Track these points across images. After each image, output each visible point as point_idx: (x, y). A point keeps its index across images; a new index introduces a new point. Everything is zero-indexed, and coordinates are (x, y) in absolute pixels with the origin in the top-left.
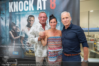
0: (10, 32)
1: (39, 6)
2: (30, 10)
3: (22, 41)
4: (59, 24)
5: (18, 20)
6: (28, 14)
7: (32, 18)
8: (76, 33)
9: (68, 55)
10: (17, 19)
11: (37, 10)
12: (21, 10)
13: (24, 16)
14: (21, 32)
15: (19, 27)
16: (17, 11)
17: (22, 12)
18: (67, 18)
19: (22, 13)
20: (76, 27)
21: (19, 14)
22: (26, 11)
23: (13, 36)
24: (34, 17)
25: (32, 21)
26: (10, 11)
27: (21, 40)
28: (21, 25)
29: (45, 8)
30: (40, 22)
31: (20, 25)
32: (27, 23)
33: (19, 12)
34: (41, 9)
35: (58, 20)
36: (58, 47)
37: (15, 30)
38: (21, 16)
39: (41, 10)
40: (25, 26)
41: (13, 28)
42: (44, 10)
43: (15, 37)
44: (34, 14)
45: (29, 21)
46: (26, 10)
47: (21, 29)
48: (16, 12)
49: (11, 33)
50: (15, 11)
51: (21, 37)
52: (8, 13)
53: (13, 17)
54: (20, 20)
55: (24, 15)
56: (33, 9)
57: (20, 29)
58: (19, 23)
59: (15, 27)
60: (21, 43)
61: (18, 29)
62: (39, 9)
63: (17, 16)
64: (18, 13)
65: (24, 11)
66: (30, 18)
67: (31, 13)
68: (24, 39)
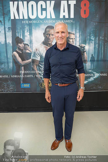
1: (64, 12)
2: (49, 17)
5: (27, 34)
6: (45, 24)
10: (26, 31)
11: (60, 18)
12: (32, 17)
13: (39, 27)
14: (34, 53)
15: (29, 44)
16: (26, 17)
17: (34, 20)
19: (34, 22)
22: (41, 19)
23: (19, 60)
25: (52, 35)
27: (34, 66)
28: (34, 41)
31: (31, 42)
32: (43, 39)
33: (29, 19)
34: (67, 17)
37: (22, 50)
38: (33, 27)
39: (67, 19)
40: (40, 43)
41: (20, 46)
42: (72, 19)
45: (47, 34)
47: (34, 49)
48: (24, 19)
52: (9, 20)
53: (19, 27)
54: (31, 34)
55: (37, 25)
56: (53, 17)
57: (32, 47)
58: (30, 38)
59: (23, 45)
60: (33, 70)
61: (29, 48)
62: (64, 16)
63: (26, 26)
64: (27, 22)
66: (49, 31)
67: (50, 23)
68: (39, 64)
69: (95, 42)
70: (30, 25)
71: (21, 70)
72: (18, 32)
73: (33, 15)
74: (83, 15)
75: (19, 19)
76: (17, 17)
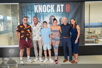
1: (58, 9)
2: (52, 12)
5: (42, 19)
6: (50, 15)
11: (57, 12)
16: (41, 12)
19: (45, 14)
26: (35, 12)
29: (62, 11)
33: (43, 12)
34: (60, 11)
38: (45, 16)
40: (48, 23)
44: (55, 14)
48: (40, 13)
50: (39, 12)
53: (38, 16)
55: (47, 15)
56: (54, 11)
58: (43, 21)
62: (59, 11)
63: (41, 16)
64: (42, 14)
65: (47, 12)
66: (52, 18)
67: (52, 14)
74: (67, 11)
75: (38, 13)
76: (37, 12)
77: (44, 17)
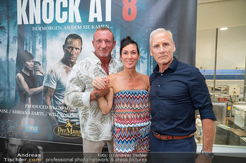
0: (19, 75)
1: (95, 12)
2: (71, 20)
3: (49, 98)
4: (144, 59)
5: (39, 46)
6: (66, 31)
7: (76, 43)
8: (186, 84)
9: (164, 138)
10: (37, 43)
11: (90, 21)
12: (47, 21)
13: (57, 36)
14: (48, 76)
15: (41, 63)
16: (38, 22)
17: (50, 25)
18: (165, 44)
19: (50, 28)
20: (185, 70)
21: (43, 31)
22: (60, 24)
23: (26, 86)
24: (81, 39)
25: (76, 49)
27: (46, 97)
28: (48, 58)
29: (108, 18)
30: (95, 53)
31: (44, 59)
32: (62, 54)
33: (43, 24)
34: (100, 20)
35: (142, 50)
36: (140, 116)
37: (30, 72)
38: (48, 36)
39: (100, 23)
40: (58, 61)
41: (28, 65)
42: (108, 23)
43: (30, 87)
44: (83, 30)
45: (69, 48)
46: (60, 20)
47: (48, 70)
48: (35, 25)
49: (22, 78)
50: (32, 22)
51: (47, 90)
52: (15, 26)
53: (28, 36)
54: (44, 46)
55: (55, 33)
56: (79, 20)
57: (44, 67)
58: (43, 53)
59: (33, 64)
60: (45, 104)
61: (40, 68)
62: (95, 19)
63: (37, 35)
64: (40, 29)
65: (54, 23)
66: (71, 43)
67: (73, 30)
68: (55, 94)
69: (148, 62)
70: (43, 33)
71: (28, 103)
72: (26, 44)
73: (48, 18)
75: (29, 25)
76: (26, 22)
77: (47, 40)
